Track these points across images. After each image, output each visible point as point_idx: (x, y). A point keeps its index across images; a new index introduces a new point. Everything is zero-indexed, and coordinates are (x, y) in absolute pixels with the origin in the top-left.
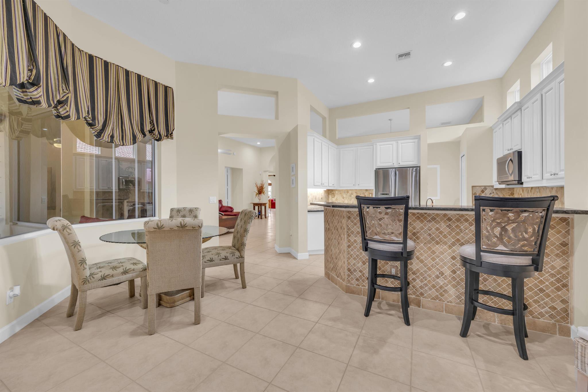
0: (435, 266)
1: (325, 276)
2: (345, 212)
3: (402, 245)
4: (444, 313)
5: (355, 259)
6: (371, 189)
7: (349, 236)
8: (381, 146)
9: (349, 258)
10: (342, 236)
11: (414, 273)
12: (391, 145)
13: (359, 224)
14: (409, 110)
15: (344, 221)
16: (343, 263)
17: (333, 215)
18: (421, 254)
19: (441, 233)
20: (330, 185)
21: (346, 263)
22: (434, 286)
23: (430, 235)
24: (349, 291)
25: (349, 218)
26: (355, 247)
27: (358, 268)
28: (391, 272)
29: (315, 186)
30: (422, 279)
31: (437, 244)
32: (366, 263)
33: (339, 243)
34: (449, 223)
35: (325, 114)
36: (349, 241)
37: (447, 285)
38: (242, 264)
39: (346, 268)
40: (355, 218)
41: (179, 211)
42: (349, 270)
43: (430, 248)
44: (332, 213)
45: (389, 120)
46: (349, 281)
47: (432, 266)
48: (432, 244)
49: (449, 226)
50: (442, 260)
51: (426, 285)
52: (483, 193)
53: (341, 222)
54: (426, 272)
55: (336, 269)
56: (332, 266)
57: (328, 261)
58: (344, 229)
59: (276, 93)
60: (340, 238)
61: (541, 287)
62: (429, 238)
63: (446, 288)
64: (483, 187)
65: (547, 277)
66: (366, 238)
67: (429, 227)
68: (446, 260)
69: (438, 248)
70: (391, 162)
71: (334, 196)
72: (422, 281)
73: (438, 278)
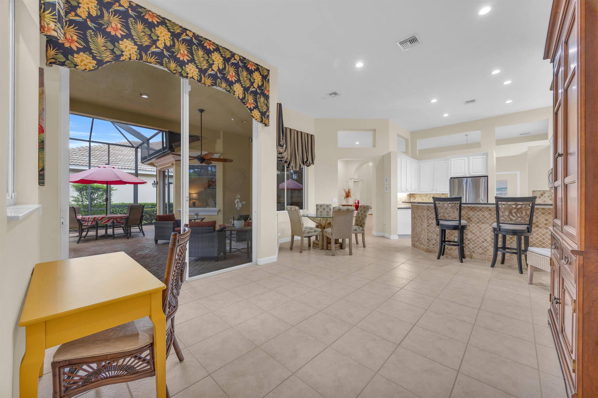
0: (482, 236)
1: (412, 246)
2: (426, 207)
3: (458, 222)
4: (487, 261)
5: (432, 233)
6: (447, 193)
7: (428, 220)
8: (455, 161)
9: (428, 233)
10: (424, 220)
11: (469, 240)
12: (463, 160)
13: (434, 213)
14: (480, 131)
15: (425, 212)
16: (424, 236)
17: (418, 209)
18: (473, 230)
19: (485, 217)
20: (413, 190)
21: (426, 235)
22: (481, 247)
23: (478, 219)
24: (428, 251)
25: (428, 210)
26: (432, 226)
27: (434, 238)
28: (454, 239)
29: (402, 191)
30: (473, 243)
31: (483, 224)
32: (438, 235)
33: (421, 225)
34: (490, 212)
35: (408, 137)
36: (428, 223)
37: (489, 246)
38: (363, 234)
39: (426, 238)
40: (432, 210)
41: (321, 206)
42: (428, 239)
43: (478, 226)
44: (417, 208)
45: (466, 135)
46: (428, 246)
47: (480, 236)
48: (479, 224)
49: (490, 214)
50: (486, 233)
51: (476, 247)
52: (542, 196)
53: (423, 212)
54: (476, 239)
55: (420, 240)
56: (416, 239)
57: (414, 237)
58: (425, 216)
59: (374, 130)
60: (422, 222)
61: (543, 246)
62: (478, 221)
63: (488, 248)
64: (543, 192)
65: (547, 240)
66: (438, 219)
67: (478, 214)
68: (488, 233)
69: (483, 226)
70: (464, 173)
71: (415, 198)
72: (473, 244)
73: (483, 243)
